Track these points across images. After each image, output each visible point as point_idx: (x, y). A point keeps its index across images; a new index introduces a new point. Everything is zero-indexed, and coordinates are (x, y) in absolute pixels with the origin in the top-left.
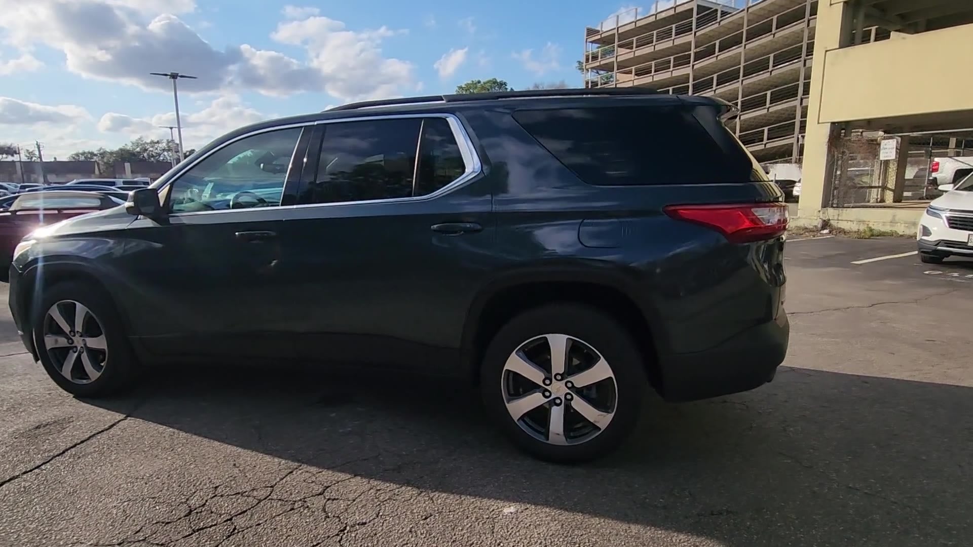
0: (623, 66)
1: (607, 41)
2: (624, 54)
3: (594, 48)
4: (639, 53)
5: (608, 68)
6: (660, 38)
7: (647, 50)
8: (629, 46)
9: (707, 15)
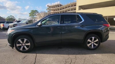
0: (52, 10)
1: (50, 7)
2: (52, 9)
3: (48, 8)
4: (54, 9)
5: (50, 10)
6: (56, 7)
7: (55, 8)
8: (52, 8)
9: (61, 5)
